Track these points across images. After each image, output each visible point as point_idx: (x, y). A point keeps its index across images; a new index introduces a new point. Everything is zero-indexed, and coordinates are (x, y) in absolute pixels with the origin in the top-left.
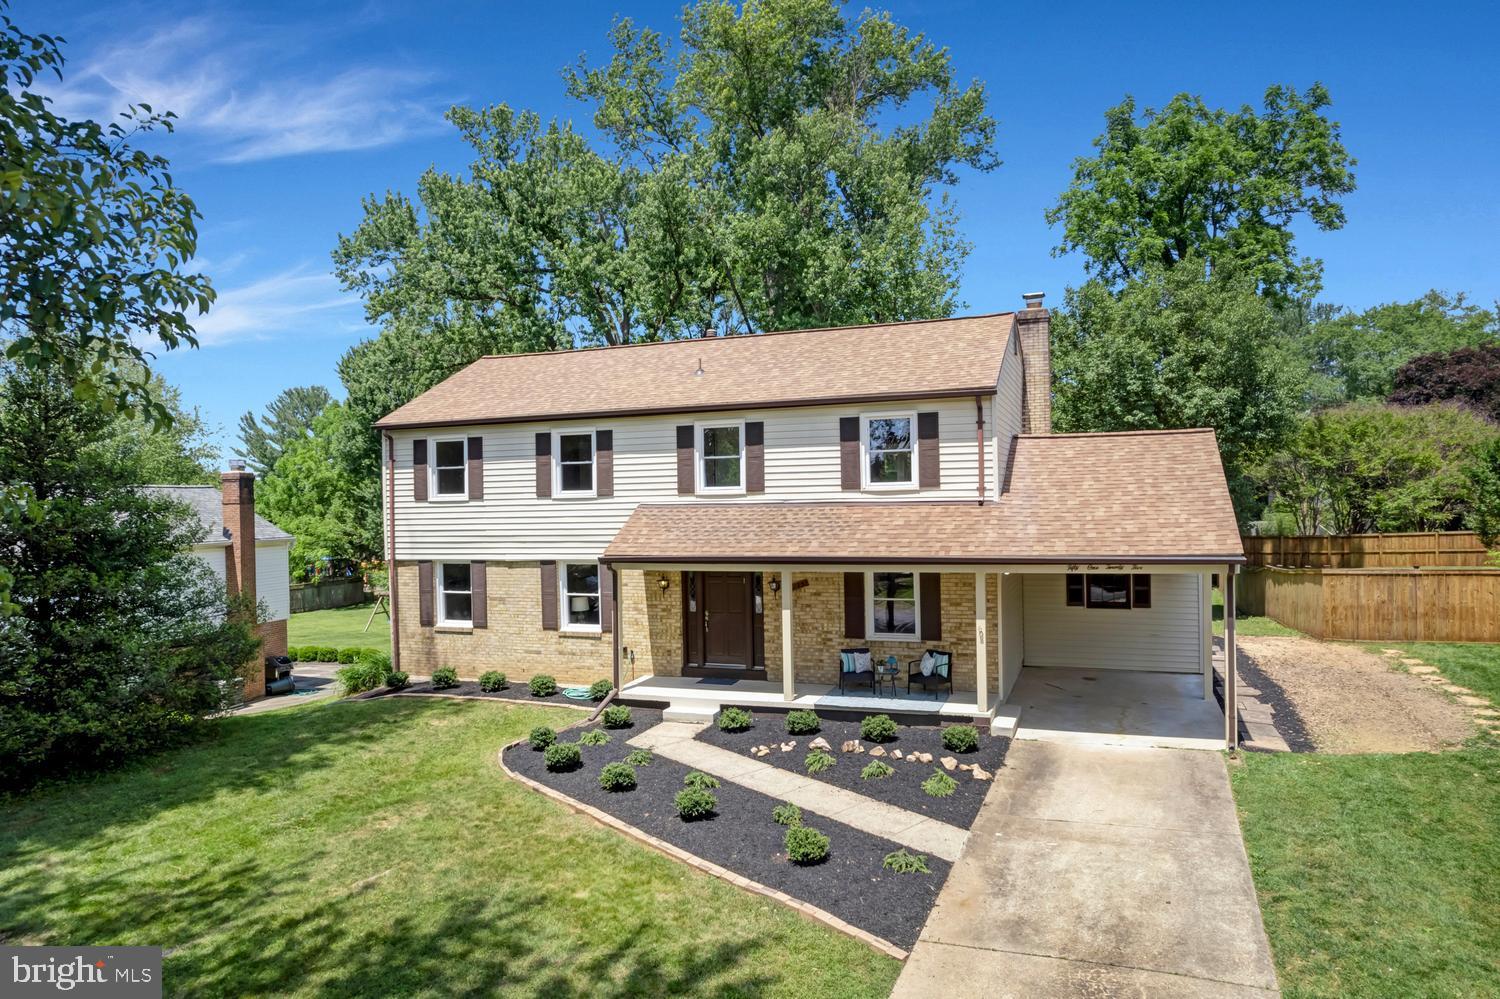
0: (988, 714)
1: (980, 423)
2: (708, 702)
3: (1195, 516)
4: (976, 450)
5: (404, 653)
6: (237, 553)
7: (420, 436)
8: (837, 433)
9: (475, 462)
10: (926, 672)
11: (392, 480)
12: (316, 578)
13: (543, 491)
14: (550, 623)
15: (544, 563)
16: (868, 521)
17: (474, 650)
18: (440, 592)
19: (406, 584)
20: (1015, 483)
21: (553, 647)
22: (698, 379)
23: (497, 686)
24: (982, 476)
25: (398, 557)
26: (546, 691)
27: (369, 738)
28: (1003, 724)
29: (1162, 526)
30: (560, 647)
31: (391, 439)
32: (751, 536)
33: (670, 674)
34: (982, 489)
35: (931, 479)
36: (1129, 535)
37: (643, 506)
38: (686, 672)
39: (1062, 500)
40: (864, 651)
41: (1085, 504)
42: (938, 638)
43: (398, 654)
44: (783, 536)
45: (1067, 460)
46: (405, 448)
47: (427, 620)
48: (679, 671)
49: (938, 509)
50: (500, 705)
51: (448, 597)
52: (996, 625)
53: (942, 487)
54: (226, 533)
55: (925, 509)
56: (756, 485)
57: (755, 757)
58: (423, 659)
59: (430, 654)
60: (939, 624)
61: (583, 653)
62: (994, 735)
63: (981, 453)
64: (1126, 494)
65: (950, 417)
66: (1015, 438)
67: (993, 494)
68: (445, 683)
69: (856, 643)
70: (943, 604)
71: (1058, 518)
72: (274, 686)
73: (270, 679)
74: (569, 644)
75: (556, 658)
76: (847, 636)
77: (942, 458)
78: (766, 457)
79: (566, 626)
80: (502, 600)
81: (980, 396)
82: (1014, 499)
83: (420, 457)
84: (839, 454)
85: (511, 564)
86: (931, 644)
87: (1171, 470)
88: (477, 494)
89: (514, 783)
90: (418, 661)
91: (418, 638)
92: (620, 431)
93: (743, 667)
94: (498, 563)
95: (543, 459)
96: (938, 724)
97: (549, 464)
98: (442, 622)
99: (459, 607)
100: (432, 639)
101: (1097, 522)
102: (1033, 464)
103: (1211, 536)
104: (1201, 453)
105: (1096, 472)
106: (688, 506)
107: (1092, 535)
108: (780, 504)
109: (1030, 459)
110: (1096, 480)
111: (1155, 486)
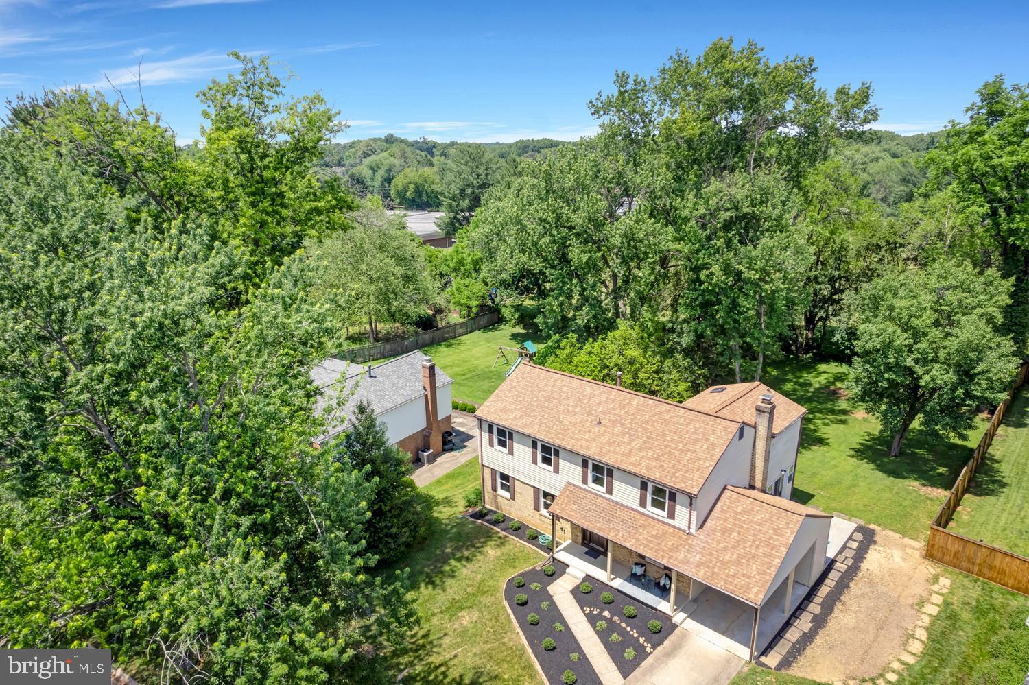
0: (672, 613)
1: (691, 504)
2: (581, 571)
3: (759, 574)
4: (688, 512)
5: (486, 495)
6: (429, 398)
7: (491, 425)
8: (639, 486)
9: (511, 440)
10: (662, 584)
11: (481, 435)
13: (535, 461)
14: (536, 508)
15: (535, 487)
16: (643, 526)
17: (511, 506)
18: (499, 481)
19: (487, 474)
20: (708, 524)
21: (537, 517)
22: (597, 429)
23: (517, 528)
24: (690, 522)
25: (484, 464)
26: (532, 538)
28: (679, 617)
29: (743, 575)
30: (539, 518)
32: (601, 520)
33: (577, 543)
34: (689, 528)
35: (672, 515)
36: (728, 576)
37: (569, 483)
38: (583, 544)
39: (719, 542)
40: (643, 565)
41: (725, 548)
43: (484, 497)
44: (611, 525)
45: (736, 513)
46: (486, 425)
47: (494, 489)
48: (580, 544)
49: (672, 530)
50: (515, 543)
51: (502, 483)
53: (675, 520)
54: (424, 389)
55: (667, 528)
56: (609, 491)
57: (584, 611)
58: (493, 501)
59: (495, 501)
61: (548, 523)
62: (673, 622)
63: (690, 514)
64: (744, 548)
65: (681, 499)
66: (725, 488)
67: (693, 531)
68: (498, 521)
69: (642, 561)
71: (711, 554)
72: (446, 447)
73: (444, 443)
74: (542, 518)
75: (538, 521)
77: (676, 510)
78: (614, 482)
79: (542, 511)
80: (520, 493)
81: (691, 497)
82: (702, 535)
83: (491, 431)
84: (639, 493)
85: (523, 483)
87: (771, 538)
88: (511, 452)
89: (504, 607)
90: (491, 501)
91: (491, 494)
92: (563, 456)
94: (519, 480)
95: (535, 449)
97: (537, 452)
98: (500, 492)
99: (505, 488)
100: (496, 495)
101: (723, 563)
102: (722, 511)
103: (755, 590)
104: (789, 531)
105: (742, 527)
106: (585, 490)
107: (716, 570)
108: (617, 503)
109: (722, 507)
110: (739, 533)
111: (758, 547)
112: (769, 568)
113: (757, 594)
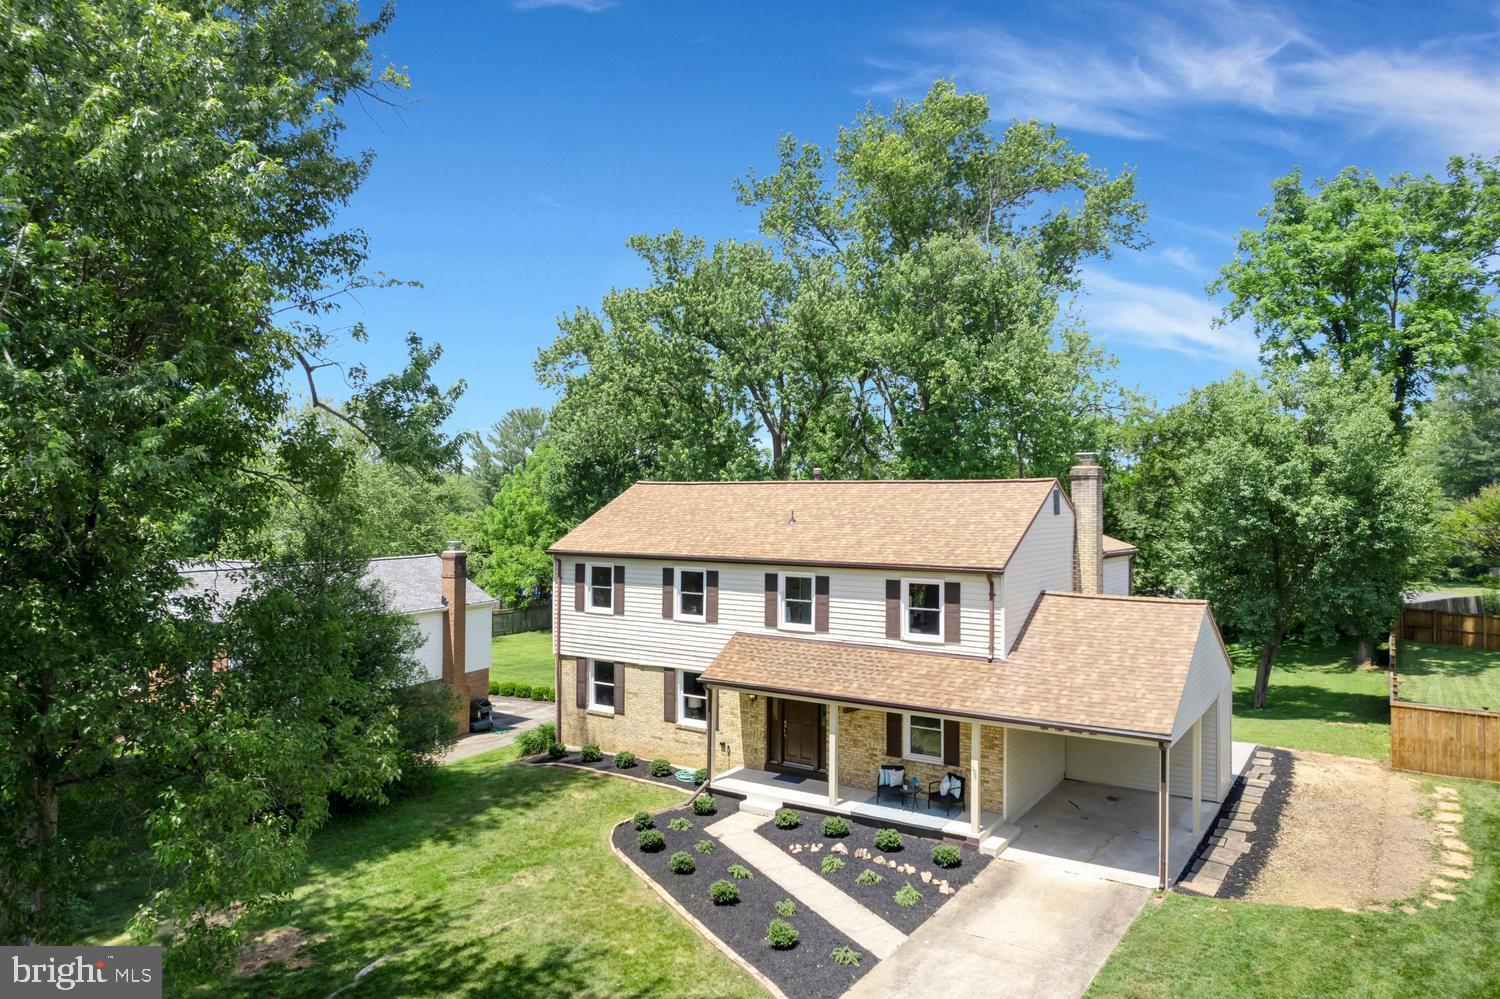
0: (977, 836)
1: (992, 595)
2: (773, 799)
3: (1151, 692)
4: (988, 616)
5: (564, 727)
6: (452, 618)
7: (580, 561)
8: (884, 591)
9: (619, 585)
10: (944, 792)
11: (560, 592)
12: (524, 604)
13: (668, 613)
14: (670, 717)
15: (667, 669)
16: (899, 667)
17: (615, 731)
18: (592, 682)
19: (567, 674)
20: (1026, 643)
21: (671, 736)
22: (789, 529)
23: (629, 765)
24: (992, 638)
25: (562, 653)
26: (663, 773)
27: (528, 805)
28: (990, 844)
29: (1121, 699)
30: (677, 737)
31: (559, 561)
33: (756, 768)
34: (992, 649)
35: (954, 636)
36: (1091, 705)
37: (739, 634)
38: (769, 767)
39: (1055, 663)
40: (898, 768)
41: (1072, 670)
42: (957, 764)
43: (560, 728)
45: (1075, 622)
46: (569, 570)
47: (582, 704)
48: (763, 767)
49: (957, 662)
50: (626, 782)
51: (598, 687)
52: (1002, 759)
53: (962, 643)
54: (444, 601)
55: (946, 661)
56: (823, 626)
57: (790, 853)
58: (578, 733)
59: (583, 729)
60: (958, 753)
61: (693, 743)
62: (982, 852)
63: (992, 619)
64: (1108, 662)
65: (971, 589)
66: (1043, 594)
67: (1001, 652)
68: (591, 757)
69: (895, 761)
70: (961, 737)
71: (1045, 682)
72: (477, 725)
73: (473, 719)
74: (683, 735)
75: (673, 744)
76: (888, 754)
77: (962, 620)
78: (831, 604)
79: (683, 720)
80: (635, 694)
81: (991, 575)
82: (1018, 659)
83: (580, 578)
84: (884, 608)
85: (643, 668)
86: (951, 768)
87: (1154, 641)
88: (620, 610)
89: (615, 858)
90: (574, 734)
91: (575, 717)
92: (725, 574)
93: (811, 768)
94: (634, 666)
95: (668, 588)
96: (941, 839)
97: (672, 593)
98: (593, 706)
99: (605, 695)
100: (584, 718)
101: (1072, 689)
102: (1047, 623)
103: (1154, 714)
104: (1185, 627)
105: (1093, 637)
106: (771, 637)
107: (1063, 701)
108: (838, 644)
109: (1046, 618)
110: (1090, 645)
111: (1133, 657)
112: (1169, 679)
113: (1159, 720)
